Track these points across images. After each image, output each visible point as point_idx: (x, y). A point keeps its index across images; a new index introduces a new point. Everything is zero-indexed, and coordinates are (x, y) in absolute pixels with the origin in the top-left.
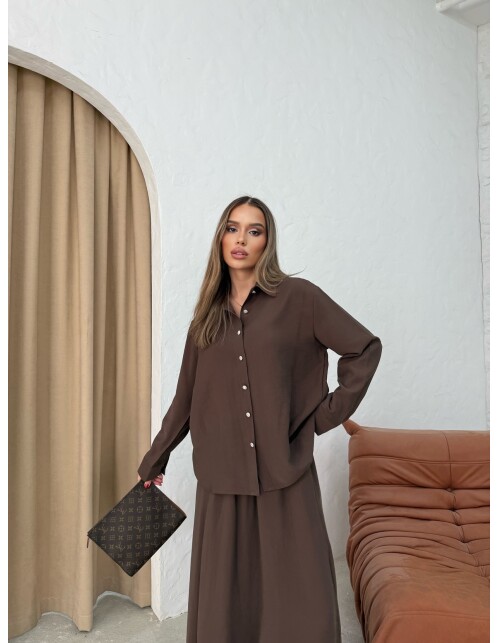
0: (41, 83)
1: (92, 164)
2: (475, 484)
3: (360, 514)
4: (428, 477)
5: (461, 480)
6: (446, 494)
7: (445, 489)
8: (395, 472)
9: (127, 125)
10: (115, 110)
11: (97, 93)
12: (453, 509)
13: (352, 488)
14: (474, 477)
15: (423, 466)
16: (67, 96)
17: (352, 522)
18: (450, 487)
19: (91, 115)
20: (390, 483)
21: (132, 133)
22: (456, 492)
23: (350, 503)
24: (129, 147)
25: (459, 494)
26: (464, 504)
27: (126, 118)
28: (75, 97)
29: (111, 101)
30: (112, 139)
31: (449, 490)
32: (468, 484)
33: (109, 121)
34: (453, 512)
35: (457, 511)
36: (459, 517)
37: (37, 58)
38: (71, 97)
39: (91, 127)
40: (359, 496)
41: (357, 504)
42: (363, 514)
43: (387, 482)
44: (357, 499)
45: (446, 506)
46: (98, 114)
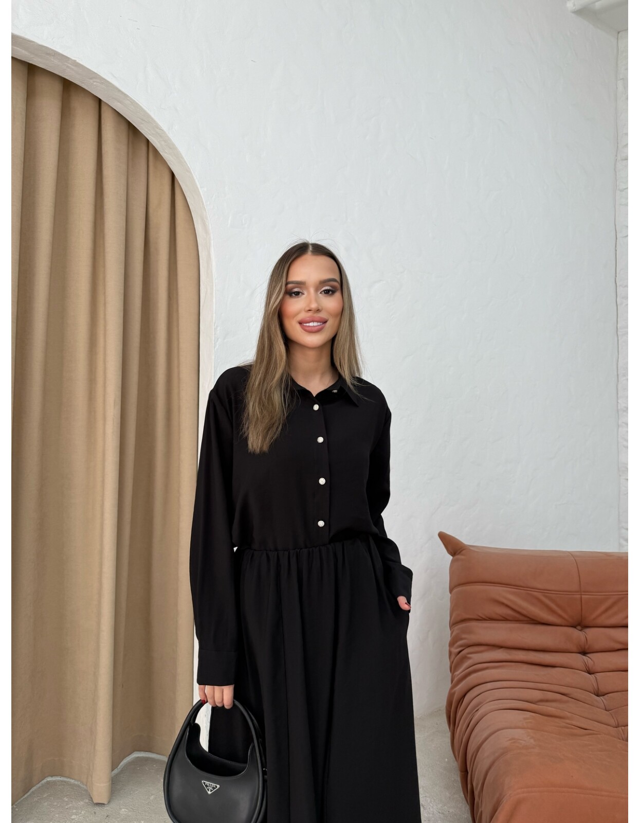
0: (57, 87)
1: (124, 198)
2: (612, 622)
3: (465, 658)
4: (554, 612)
5: (595, 615)
6: (576, 633)
7: (574, 627)
8: (511, 605)
9: (172, 147)
10: (157, 127)
11: (133, 102)
12: (584, 653)
13: (453, 624)
14: (611, 612)
15: (546, 597)
16: (92, 105)
17: (453, 668)
18: (581, 624)
19: (124, 127)
20: (505, 619)
21: (178, 156)
22: (588, 630)
23: (452, 644)
24: (173, 176)
25: (591, 633)
26: (597, 646)
27: (170, 135)
28: (104, 108)
29: (153, 116)
30: (151, 164)
31: (579, 628)
32: (603, 620)
33: (148, 141)
34: (584, 657)
35: (588, 655)
36: (592, 663)
37: (55, 54)
38: (97, 106)
39: (124, 148)
40: (464, 636)
41: (461, 646)
42: (470, 658)
43: (501, 618)
44: (462, 639)
45: (575, 649)
46: (132, 131)
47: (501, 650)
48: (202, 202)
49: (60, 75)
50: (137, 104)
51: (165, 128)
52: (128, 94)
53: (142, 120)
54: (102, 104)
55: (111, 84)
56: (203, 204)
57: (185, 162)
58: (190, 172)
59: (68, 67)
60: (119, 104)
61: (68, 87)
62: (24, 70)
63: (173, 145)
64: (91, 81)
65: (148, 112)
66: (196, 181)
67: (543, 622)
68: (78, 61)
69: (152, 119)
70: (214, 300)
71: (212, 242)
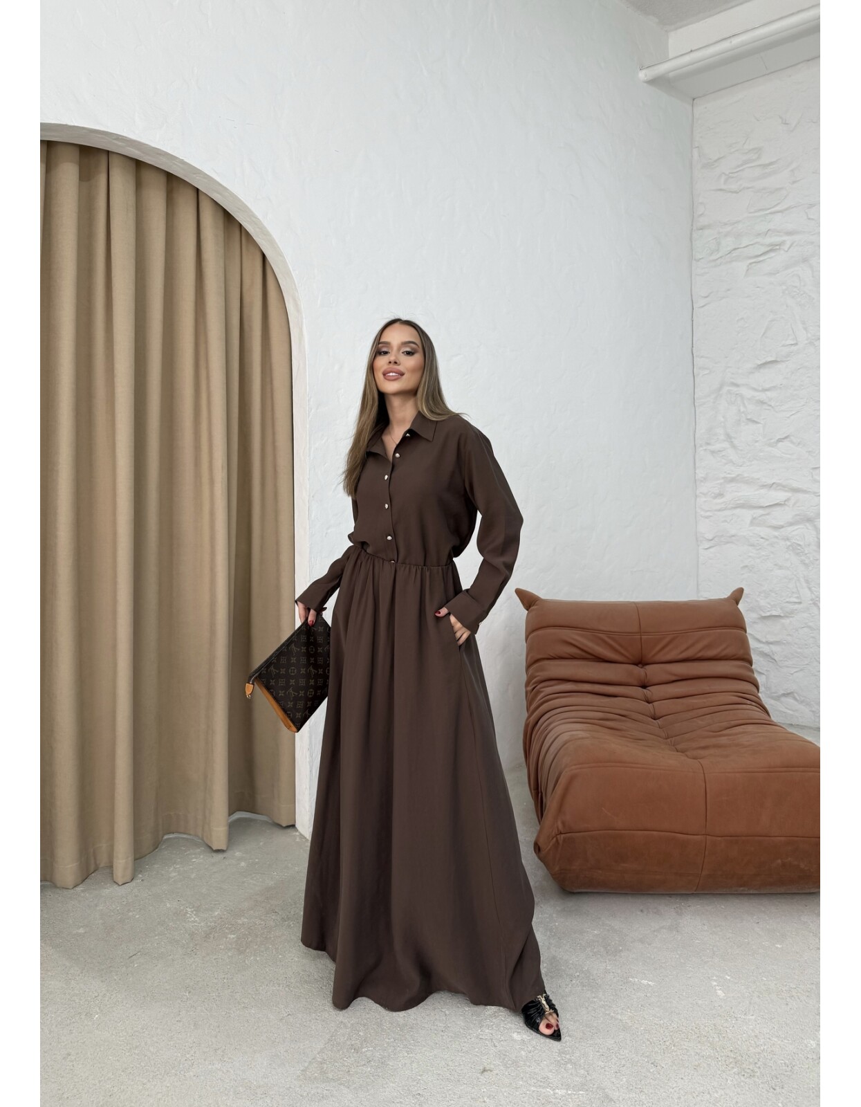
0: (163, 179)
1: (222, 279)
2: (668, 657)
3: (539, 692)
4: (616, 651)
5: (653, 653)
6: (637, 670)
7: (636, 664)
8: (579, 645)
9: (266, 233)
10: (253, 216)
11: (232, 194)
12: (644, 687)
13: (528, 667)
14: (667, 649)
15: (609, 637)
16: (192, 195)
17: (529, 703)
18: (641, 662)
19: (220, 214)
20: (573, 658)
21: (272, 242)
22: (647, 667)
23: (527, 684)
24: (264, 256)
25: (650, 669)
26: (656, 680)
27: (265, 224)
28: (202, 198)
29: (249, 205)
30: (244, 247)
31: (640, 665)
32: (661, 657)
33: (241, 225)
34: (644, 690)
35: (649, 688)
36: (651, 693)
37: (166, 154)
38: (196, 196)
39: (221, 234)
40: (537, 674)
41: (534, 683)
42: (542, 692)
43: (570, 657)
44: (535, 677)
45: (636, 683)
46: (228, 217)
47: (571, 683)
48: (295, 284)
49: (166, 170)
50: (236, 196)
51: (260, 217)
52: (228, 188)
53: (239, 209)
54: (200, 193)
55: (213, 179)
56: (295, 286)
57: (278, 247)
58: (282, 256)
59: (174, 163)
60: (218, 195)
61: (170, 178)
62: (133, 165)
63: (268, 232)
64: (194, 176)
65: (246, 203)
66: (289, 264)
67: (606, 659)
68: (186, 160)
69: (248, 208)
70: (307, 374)
71: (304, 320)
